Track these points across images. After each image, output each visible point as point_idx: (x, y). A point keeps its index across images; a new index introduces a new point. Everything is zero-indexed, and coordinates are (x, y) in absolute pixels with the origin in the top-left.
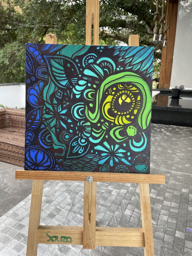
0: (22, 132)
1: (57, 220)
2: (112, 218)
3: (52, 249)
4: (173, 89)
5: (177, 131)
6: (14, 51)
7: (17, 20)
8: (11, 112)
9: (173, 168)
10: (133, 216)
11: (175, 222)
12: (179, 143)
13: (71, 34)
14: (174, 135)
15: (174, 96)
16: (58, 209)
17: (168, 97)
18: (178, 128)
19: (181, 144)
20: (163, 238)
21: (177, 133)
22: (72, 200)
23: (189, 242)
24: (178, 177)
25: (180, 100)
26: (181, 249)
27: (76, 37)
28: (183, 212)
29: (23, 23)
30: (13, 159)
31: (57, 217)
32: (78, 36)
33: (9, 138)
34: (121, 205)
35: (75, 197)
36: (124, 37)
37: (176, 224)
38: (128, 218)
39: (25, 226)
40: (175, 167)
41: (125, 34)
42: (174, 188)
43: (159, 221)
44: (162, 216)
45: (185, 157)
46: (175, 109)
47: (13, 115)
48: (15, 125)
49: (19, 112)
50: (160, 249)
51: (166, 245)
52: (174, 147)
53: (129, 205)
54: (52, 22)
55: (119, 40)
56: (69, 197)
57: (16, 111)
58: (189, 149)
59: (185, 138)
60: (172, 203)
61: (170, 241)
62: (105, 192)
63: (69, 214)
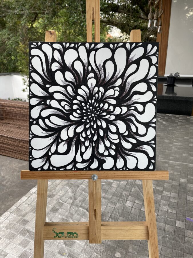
0: (16, 124)
1: (60, 214)
2: (113, 210)
3: (58, 243)
4: (168, 77)
5: (173, 120)
6: (4, 39)
7: (5, 6)
8: (4, 104)
9: (171, 157)
10: (134, 207)
11: (175, 212)
12: (175, 133)
13: (63, 21)
14: (171, 124)
15: (169, 84)
16: (60, 203)
17: (163, 85)
18: (175, 117)
19: (178, 134)
20: (164, 228)
21: (173, 122)
22: (74, 194)
23: (189, 231)
24: (176, 167)
25: (175, 87)
26: (182, 239)
27: (68, 24)
28: (182, 202)
29: (12, 10)
30: (9, 151)
31: (60, 211)
32: (70, 23)
33: (3, 131)
34: (121, 197)
35: (76, 191)
36: (117, 22)
37: (176, 214)
38: (130, 209)
39: (29, 221)
40: (172, 156)
41: (117, 19)
42: (172, 178)
43: (160, 211)
44: (162, 206)
45: (182, 147)
46: (170, 97)
47: (7, 106)
48: (9, 117)
49: (12, 103)
50: (162, 239)
51: (167, 235)
52: (171, 136)
53: (129, 197)
54: (42, 8)
55: (111, 25)
56: (70, 190)
57: (9, 103)
58: (185, 138)
59: (181, 127)
60: (171, 193)
61: (171, 231)
62: (105, 184)
63: (71, 208)
